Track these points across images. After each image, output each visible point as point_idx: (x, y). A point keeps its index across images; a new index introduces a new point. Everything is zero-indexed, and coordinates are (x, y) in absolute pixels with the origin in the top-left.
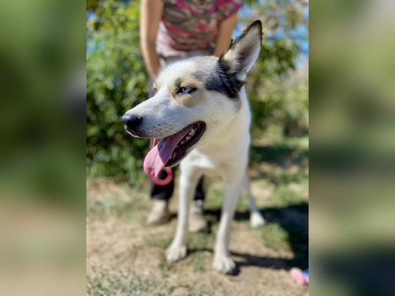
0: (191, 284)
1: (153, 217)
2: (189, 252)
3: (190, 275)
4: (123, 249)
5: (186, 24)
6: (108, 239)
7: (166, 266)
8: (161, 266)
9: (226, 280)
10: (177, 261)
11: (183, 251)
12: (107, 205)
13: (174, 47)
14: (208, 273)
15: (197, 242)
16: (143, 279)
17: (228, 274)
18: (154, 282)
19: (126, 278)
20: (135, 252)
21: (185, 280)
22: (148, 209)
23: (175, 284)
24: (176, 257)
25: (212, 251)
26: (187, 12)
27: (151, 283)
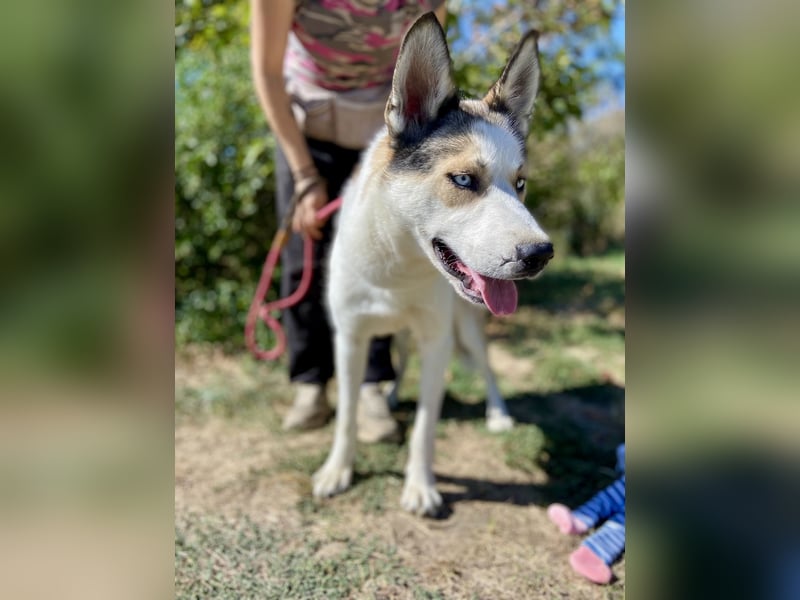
0: (354, 536)
1: (293, 417)
2: (357, 478)
3: (354, 519)
4: (231, 477)
5: (344, 36)
6: (204, 460)
7: (310, 504)
8: (301, 506)
9: (422, 527)
10: (331, 496)
11: (345, 476)
12: (207, 396)
13: (321, 85)
14: (390, 516)
15: (375, 459)
16: (264, 530)
17: (427, 515)
18: (284, 535)
19: (233, 527)
20: (252, 481)
21: (342, 529)
22: (287, 402)
23: (324, 537)
24: (330, 488)
25: (401, 476)
26: (344, 13)
27: (278, 536)
